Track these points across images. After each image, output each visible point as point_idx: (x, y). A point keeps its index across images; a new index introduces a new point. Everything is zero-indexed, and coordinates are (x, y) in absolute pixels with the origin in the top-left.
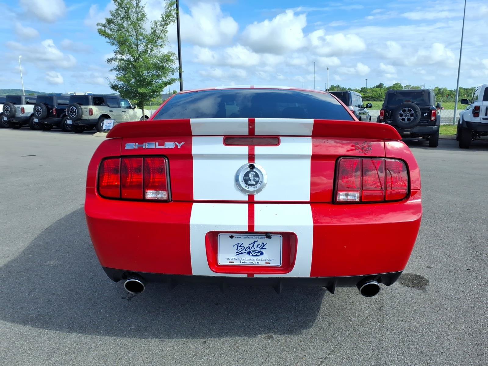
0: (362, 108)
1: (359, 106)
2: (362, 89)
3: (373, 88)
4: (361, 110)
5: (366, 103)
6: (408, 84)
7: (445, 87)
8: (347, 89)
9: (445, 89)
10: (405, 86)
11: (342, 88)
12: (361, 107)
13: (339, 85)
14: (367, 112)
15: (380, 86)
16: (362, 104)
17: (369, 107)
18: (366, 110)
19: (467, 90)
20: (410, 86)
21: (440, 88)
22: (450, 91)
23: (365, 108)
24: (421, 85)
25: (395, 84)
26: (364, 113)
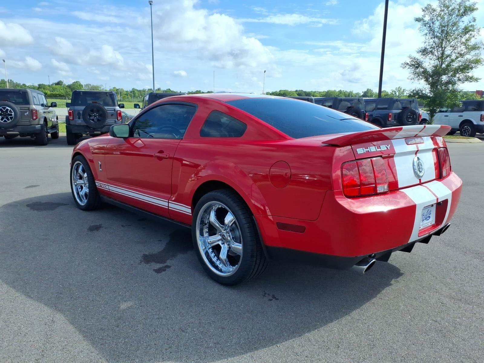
0: (47, 107)
1: (42, 105)
2: (39, 85)
3: (52, 85)
4: (44, 109)
5: (50, 101)
6: (88, 83)
7: (121, 88)
8: (21, 84)
9: (122, 89)
10: (85, 85)
11: (15, 83)
12: (44, 106)
13: (11, 80)
14: (53, 111)
15: (59, 83)
16: (45, 103)
17: (54, 105)
18: (51, 109)
19: (140, 91)
20: (90, 85)
21: (118, 88)
22: (126, 91)
23: (49, 107)
24: (100, 85)
25: (74, 83)
26: (49, 113)
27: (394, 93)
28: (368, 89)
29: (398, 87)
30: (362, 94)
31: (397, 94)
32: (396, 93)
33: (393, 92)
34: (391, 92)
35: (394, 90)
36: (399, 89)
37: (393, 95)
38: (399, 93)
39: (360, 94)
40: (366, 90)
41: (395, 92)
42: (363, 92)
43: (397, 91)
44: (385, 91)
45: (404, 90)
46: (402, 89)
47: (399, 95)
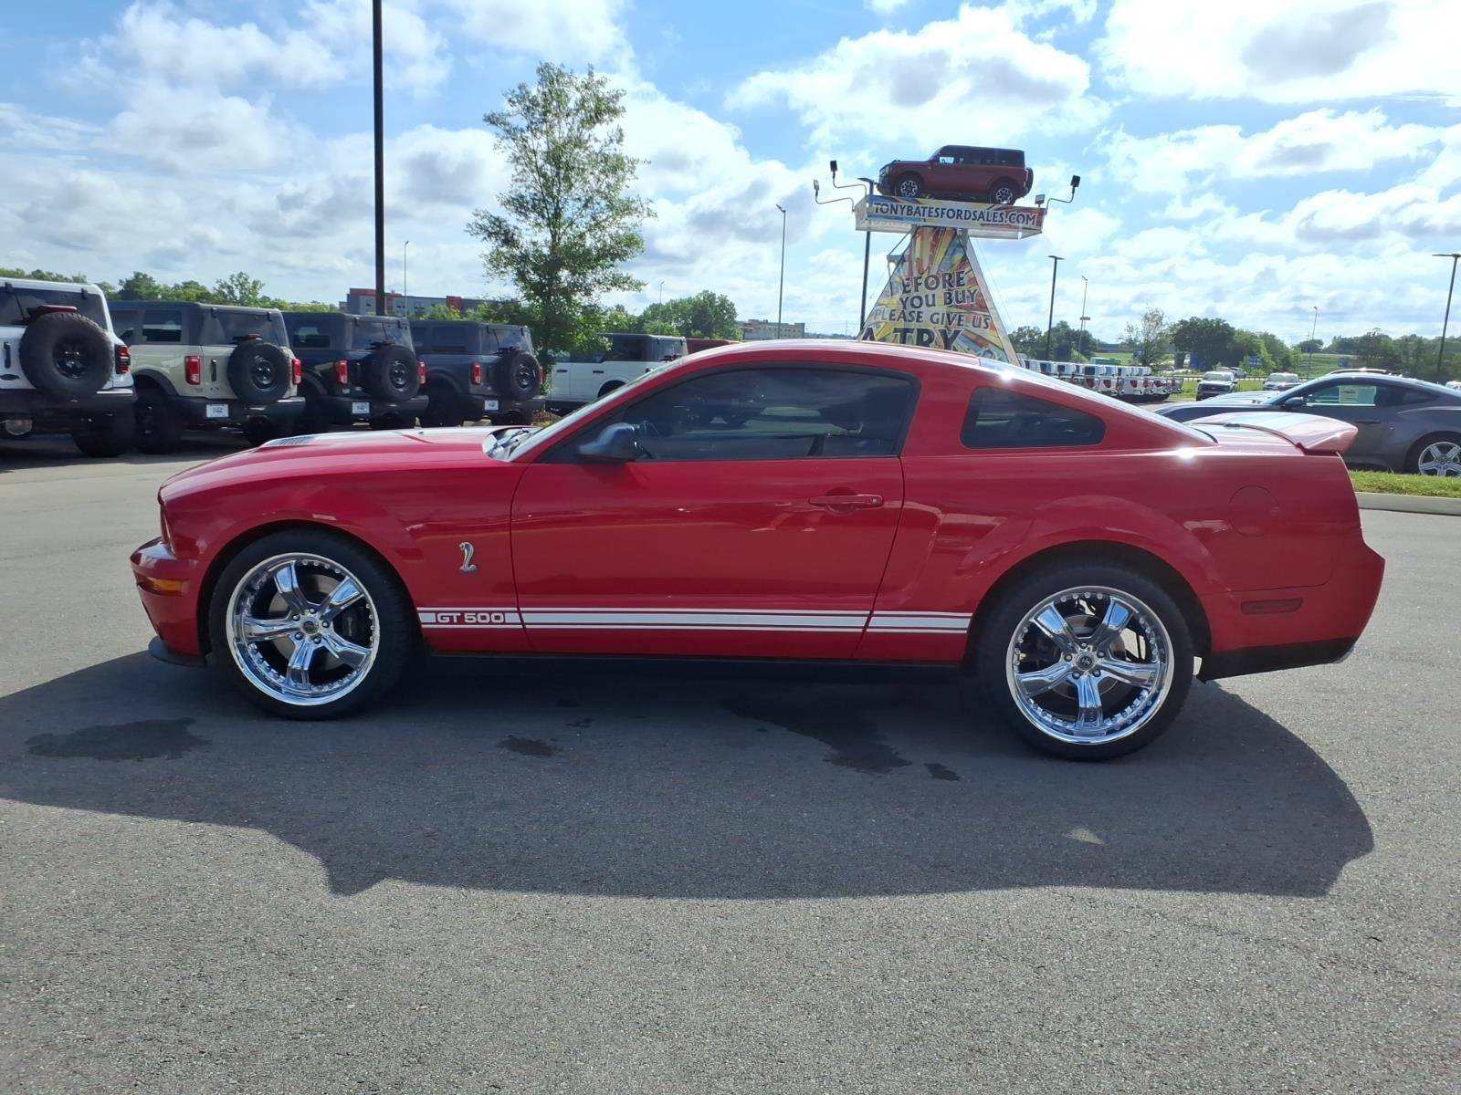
27: (225, 291)
28: (137, 275)
29: (236, 274)
30: (121, 288)
31: (237, 293)
32: (231, 292)
33: (222, 286)
34: (217, 286)
35: (226, 283)
36: (242, 280)
37: (225, 296)
38: (241, 293)
39: (111, 288)
40: (131, 276)
41: (229, 287)
42: (121, 281)
43: (237, 286)
44: (196, 283)
45: (255, 283)
46: (251, 281)
47: (241, 298)
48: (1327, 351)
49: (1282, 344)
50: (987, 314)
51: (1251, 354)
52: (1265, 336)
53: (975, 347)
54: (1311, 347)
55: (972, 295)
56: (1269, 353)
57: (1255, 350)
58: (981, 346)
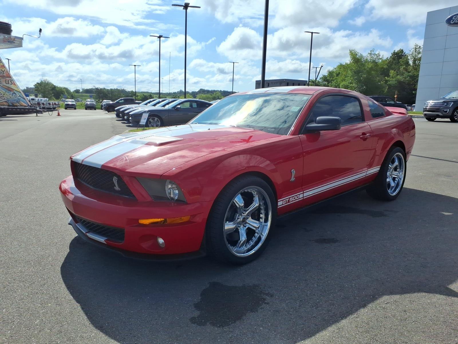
48: (82, 93)
49: (70, 91)
50: (11, 79)
51: (62, 94)
52: (65, 88)
53: (8, 91)
54: (77, 91)
55: (3, 72)
56: (67, 94)
57: (63, 93)
58: (11, 91)
